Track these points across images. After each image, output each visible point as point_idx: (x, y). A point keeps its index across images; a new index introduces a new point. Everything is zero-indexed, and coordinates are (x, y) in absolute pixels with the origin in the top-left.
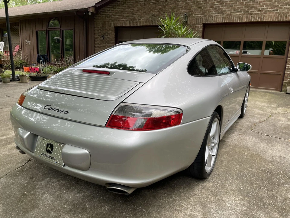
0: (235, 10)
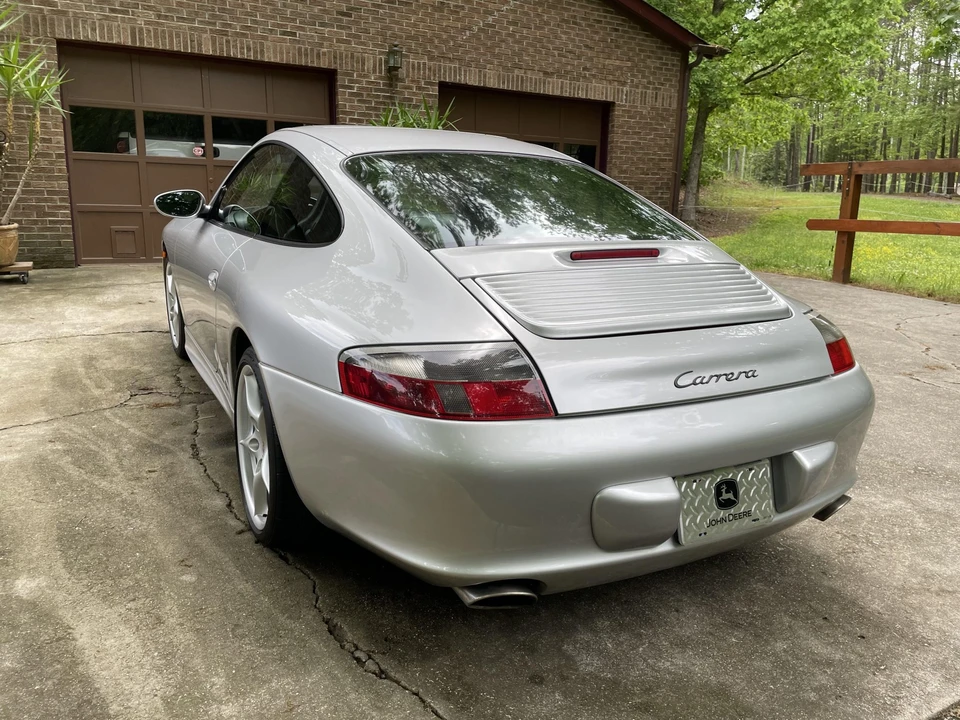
0: (169, 10)
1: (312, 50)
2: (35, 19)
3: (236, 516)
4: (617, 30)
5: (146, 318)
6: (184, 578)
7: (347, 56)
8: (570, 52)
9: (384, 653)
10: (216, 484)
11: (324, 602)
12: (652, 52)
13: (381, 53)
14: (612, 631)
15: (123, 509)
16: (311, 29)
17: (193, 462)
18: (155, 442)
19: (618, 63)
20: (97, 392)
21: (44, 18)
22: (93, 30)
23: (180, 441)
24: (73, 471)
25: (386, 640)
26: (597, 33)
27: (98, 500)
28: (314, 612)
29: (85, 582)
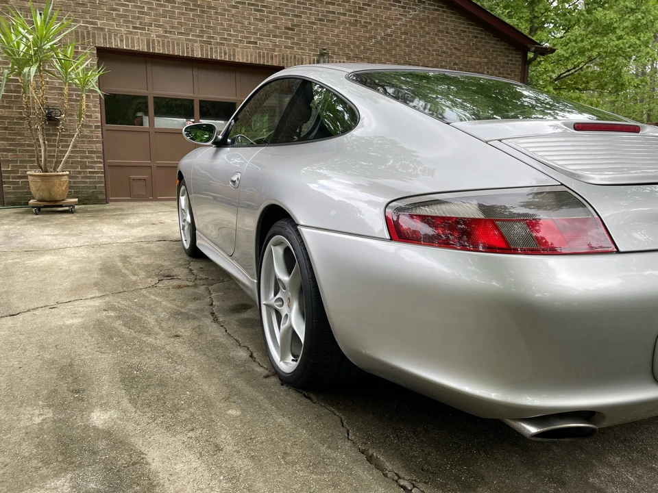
0: (173, 27)
1: (268, 54)
2: (83, 33)
3: (259, 364)
4: (477, 37)
5: (159, 233)
6: (230, 412)
7: (291, 58)
8: (444, 52)
9: (425, 483)
10: (237, 341)
11: (354, 435)
12: (502, 52)
13: (314, 55)
14: (626, 466)
15: (169, 358)
16: (267, 39)
17: (215, 325)
18: (183, 311)
19: (478, 60)
20: (134, 278)
21: (88, 33)
22: (122, 41)
23: (202, 310)
24: (124, 330)
25: (423, 470)
26: (463, 39)
27: (148, 351)
28: (349, 444)
29: (149, 415)
